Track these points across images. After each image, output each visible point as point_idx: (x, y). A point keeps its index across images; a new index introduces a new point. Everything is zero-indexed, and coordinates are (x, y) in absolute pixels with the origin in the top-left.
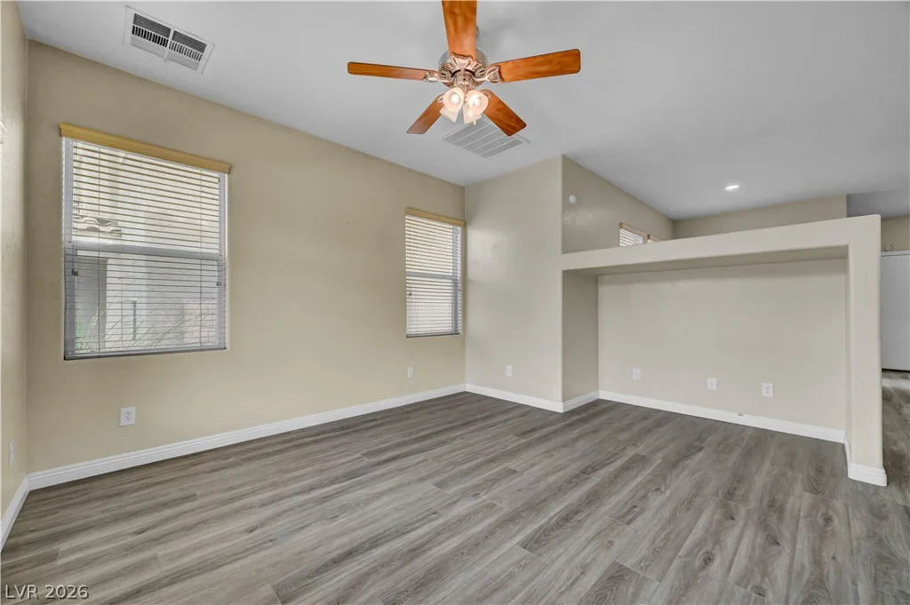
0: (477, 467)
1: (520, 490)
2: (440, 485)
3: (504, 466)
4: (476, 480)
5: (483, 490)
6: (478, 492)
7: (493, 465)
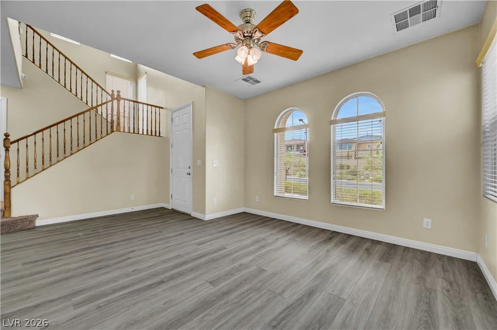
0: (238, 286)
1: (216, 268)
2: (262, 271)
3: (218, 288)
4: (238, 275)
5: (237, 267)
6: (240, 267)
7: (225, 289)
